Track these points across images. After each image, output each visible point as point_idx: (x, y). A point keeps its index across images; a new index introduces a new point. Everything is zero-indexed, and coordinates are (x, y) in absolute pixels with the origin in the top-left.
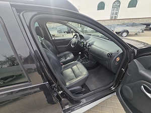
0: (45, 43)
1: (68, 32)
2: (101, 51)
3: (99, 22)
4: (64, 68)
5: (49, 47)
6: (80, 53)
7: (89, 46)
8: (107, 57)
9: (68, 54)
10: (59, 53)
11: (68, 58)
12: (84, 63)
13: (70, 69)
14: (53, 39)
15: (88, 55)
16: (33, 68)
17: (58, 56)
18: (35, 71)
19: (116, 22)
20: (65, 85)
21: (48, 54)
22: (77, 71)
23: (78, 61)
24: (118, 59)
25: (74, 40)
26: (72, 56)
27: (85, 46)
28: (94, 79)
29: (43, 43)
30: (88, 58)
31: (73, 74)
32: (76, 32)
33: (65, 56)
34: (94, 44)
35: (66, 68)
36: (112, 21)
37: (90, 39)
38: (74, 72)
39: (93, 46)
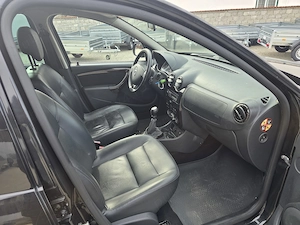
0: (45, 76)
1: (124, 47)
2: (214, 101)
3: (199, 17)
4: (105, 154)
5: (58, 89)
6: (154, 108)
7: (181, 86)
8: (232, 119)
9: (119, 112)
10: (92, 109)
11: (120, 125)
12: (166, 139)
13: (122, 160)
14: (73, 65)
15: (178, 115)
16: (5, 156)
17: (86, 117)
18: (11, 165)
19: (275, 17)
20: (103, 207)
21: (53, 109)
22: (143, 166)
23: (149, 133)
24: (266, 125)
25: (138, 70)
26: (130, 118)
27: (169, 86)
28: (198, 193)
29: (41, 77)
30: (179, 125)
31: (129, 175)
32: (146, 45)
33: (111, 119)
34: (198, 79)
35: (109, 155)
36: (264, 12)
37: (186, 66)
38: (132, 167)
39: (192, 86)
